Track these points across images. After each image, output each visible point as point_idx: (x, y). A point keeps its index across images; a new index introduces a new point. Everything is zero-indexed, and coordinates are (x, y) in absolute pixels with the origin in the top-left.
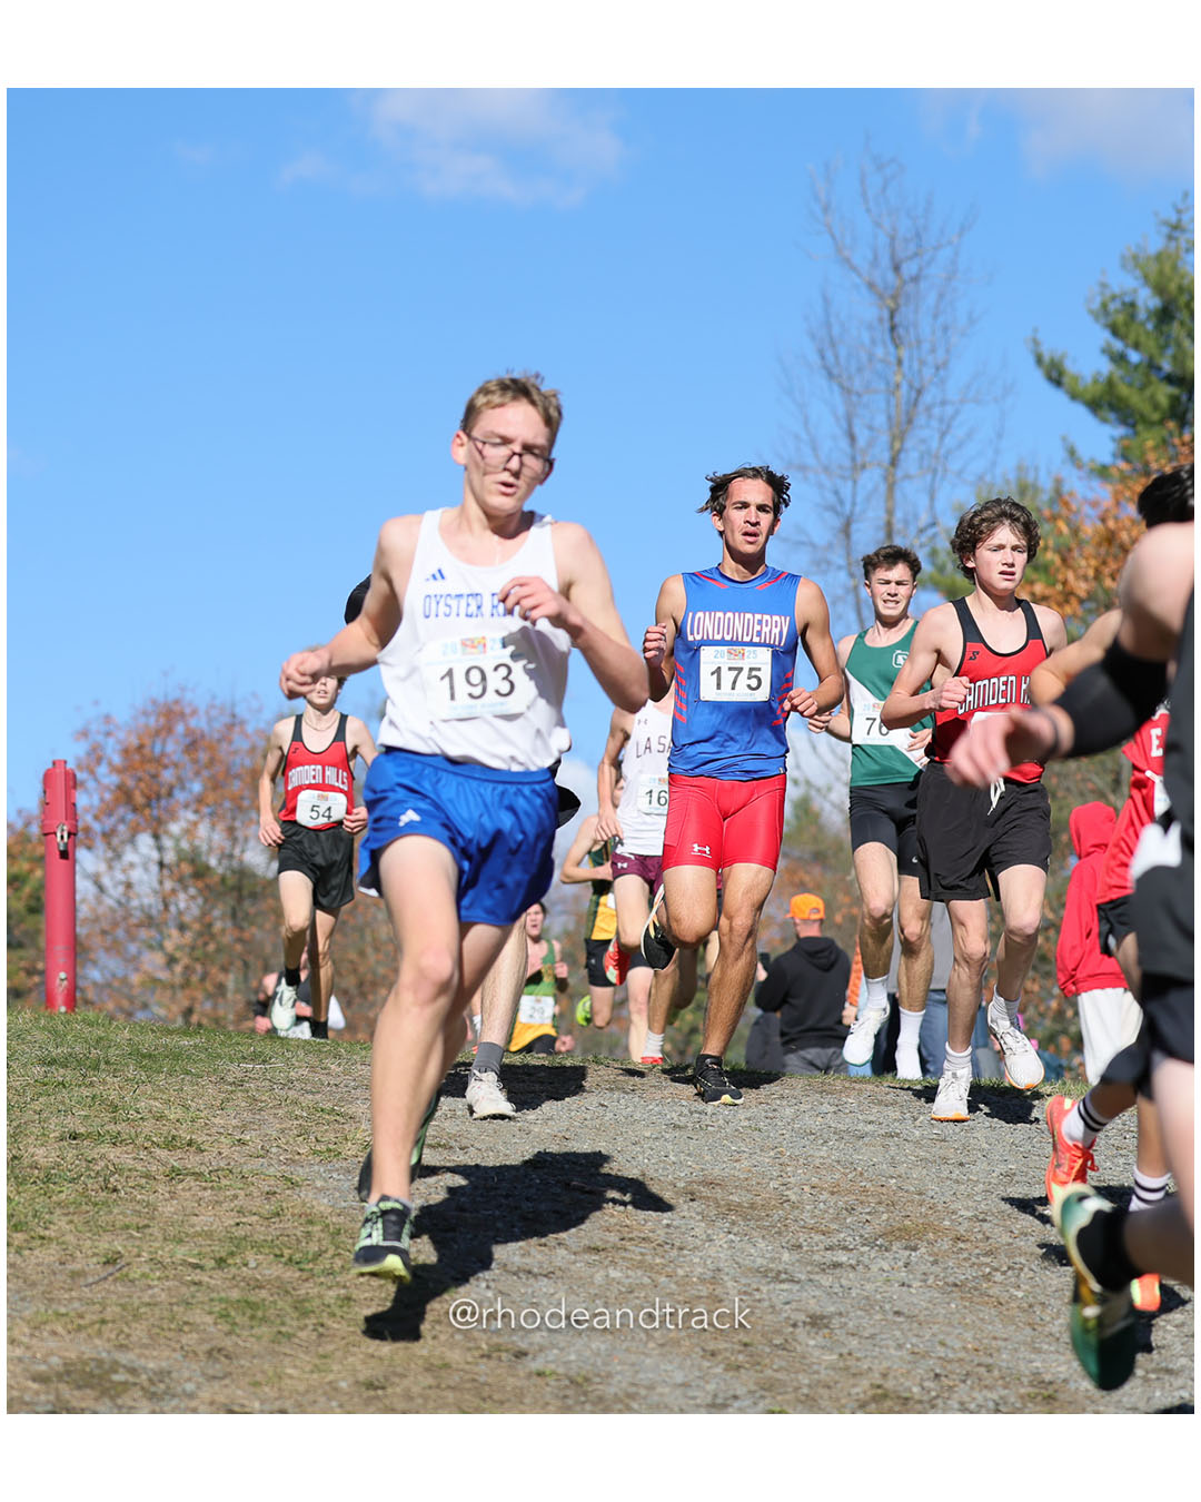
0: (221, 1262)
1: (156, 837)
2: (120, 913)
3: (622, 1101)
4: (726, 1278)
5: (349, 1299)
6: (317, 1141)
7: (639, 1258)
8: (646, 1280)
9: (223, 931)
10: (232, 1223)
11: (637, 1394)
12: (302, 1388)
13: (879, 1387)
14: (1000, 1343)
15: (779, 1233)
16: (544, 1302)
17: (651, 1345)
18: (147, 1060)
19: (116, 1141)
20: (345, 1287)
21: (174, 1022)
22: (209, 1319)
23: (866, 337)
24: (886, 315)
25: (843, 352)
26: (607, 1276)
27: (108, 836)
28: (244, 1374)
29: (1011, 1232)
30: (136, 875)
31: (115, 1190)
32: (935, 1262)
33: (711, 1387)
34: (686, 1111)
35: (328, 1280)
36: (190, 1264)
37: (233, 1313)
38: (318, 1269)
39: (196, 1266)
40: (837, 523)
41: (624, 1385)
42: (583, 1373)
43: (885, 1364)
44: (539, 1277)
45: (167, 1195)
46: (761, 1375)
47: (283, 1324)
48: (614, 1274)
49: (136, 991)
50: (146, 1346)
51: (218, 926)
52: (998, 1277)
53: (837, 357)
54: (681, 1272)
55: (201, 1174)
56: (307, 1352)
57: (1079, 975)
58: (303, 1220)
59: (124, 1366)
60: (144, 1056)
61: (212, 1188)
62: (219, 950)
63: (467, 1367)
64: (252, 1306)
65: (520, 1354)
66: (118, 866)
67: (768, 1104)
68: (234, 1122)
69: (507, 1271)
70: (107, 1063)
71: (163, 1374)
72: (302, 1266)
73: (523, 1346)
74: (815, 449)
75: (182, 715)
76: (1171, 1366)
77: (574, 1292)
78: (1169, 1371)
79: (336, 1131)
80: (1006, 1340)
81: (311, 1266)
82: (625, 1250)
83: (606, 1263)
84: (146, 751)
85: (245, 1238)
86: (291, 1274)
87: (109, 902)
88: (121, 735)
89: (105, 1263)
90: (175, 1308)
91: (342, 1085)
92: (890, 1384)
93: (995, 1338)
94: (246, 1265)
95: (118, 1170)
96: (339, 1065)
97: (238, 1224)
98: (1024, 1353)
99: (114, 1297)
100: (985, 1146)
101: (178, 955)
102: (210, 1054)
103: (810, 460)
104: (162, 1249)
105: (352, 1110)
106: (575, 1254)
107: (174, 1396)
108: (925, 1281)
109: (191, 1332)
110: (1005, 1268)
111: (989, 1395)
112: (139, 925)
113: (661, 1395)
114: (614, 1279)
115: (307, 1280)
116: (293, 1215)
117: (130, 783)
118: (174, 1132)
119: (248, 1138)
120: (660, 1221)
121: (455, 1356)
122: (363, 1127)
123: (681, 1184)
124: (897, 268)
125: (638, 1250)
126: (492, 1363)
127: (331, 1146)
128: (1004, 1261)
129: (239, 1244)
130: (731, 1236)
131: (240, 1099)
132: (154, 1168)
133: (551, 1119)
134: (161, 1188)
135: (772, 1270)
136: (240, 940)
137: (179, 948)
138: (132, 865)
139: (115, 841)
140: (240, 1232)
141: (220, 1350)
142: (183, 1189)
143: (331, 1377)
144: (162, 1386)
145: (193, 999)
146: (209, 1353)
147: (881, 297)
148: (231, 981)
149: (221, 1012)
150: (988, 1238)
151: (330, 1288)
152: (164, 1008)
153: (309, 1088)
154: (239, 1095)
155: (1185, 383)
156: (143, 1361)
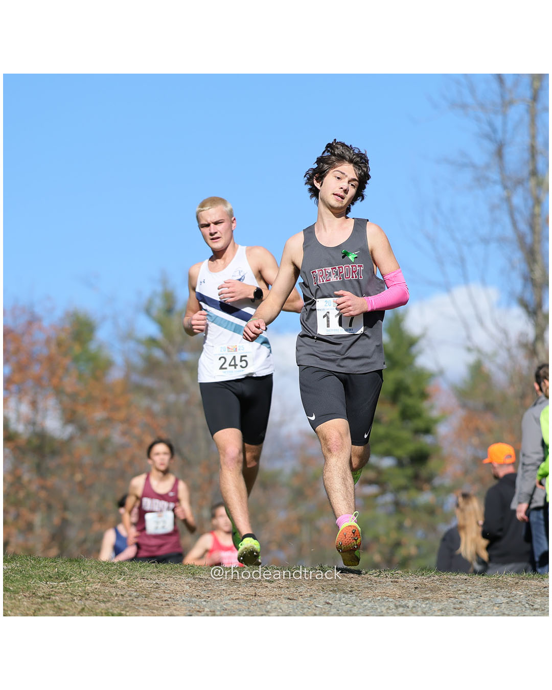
9: (30, 482)
34: (392, 606)
40: (491, 147)
51: (26, 477)
62: (28, 496)
67: (455, 598)
91: (127, 595)
96: (124, 580)
102: (24, 575)
103: (469, 100)
136: (43, 487)
148: (37, 519)
149: (31, 544)
153: (101, 598)
154: (48, 605)
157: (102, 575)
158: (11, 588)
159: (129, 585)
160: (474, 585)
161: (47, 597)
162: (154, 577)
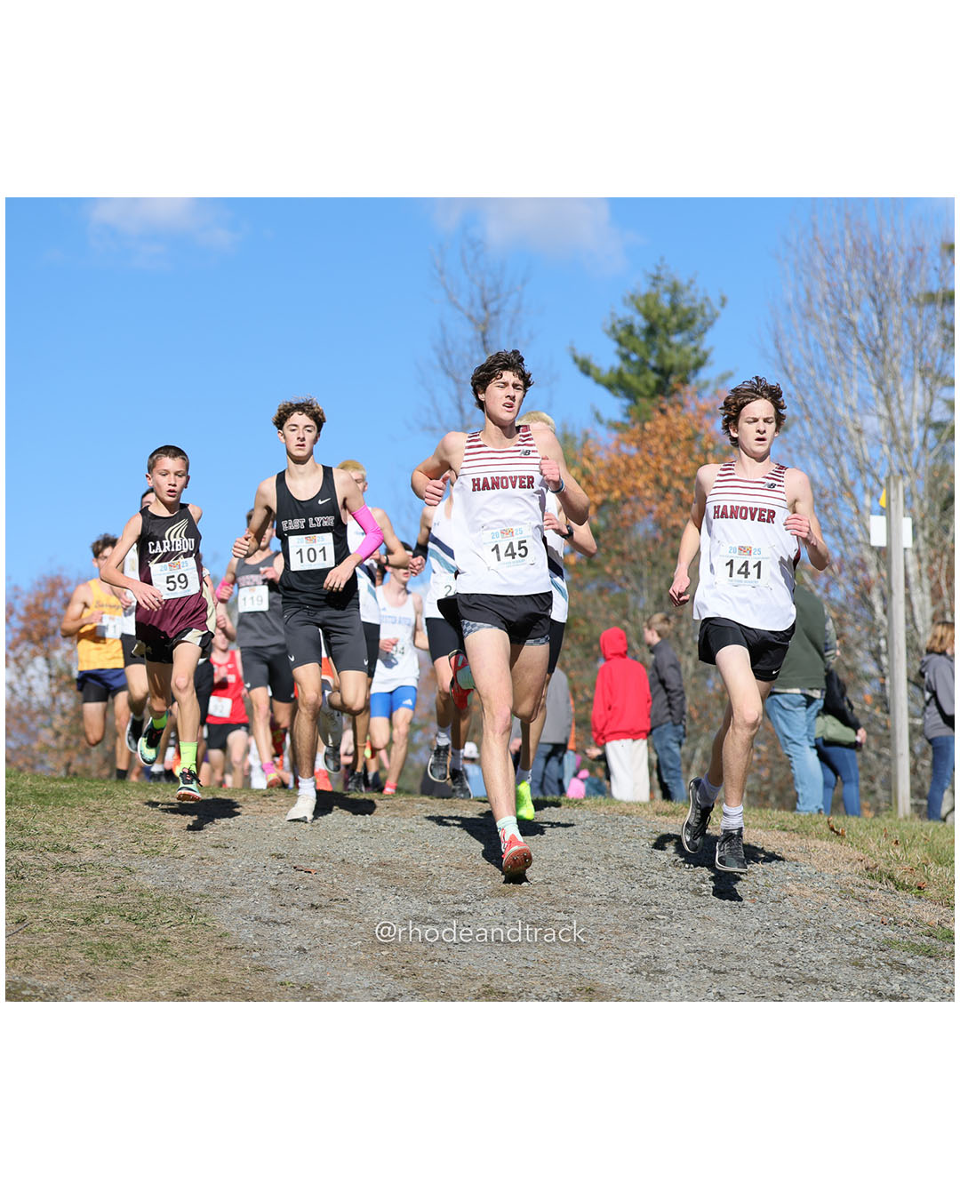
0: (87, 920)
1: (47, 659)
2: (25, 706)
5: (166, 941)
6: (145, 845)
7: (341, 911)
8: (346, 925)
10: (94, 896)
11: (341, 994)
13: (487, 986)
14: (560, 957)
15: (426, 894)
16: (284, 940)
17: (349, 964)
18: (41, 797)
19: (23, 848)
20: (163, 934)
21: (58, 772)
22: (81, 956)
23: (468, 349)
24: (479, 335)
25: (454, 358)
26: (322, 923)
28: (103, 988)
29: (566, 890)
30: (34, 683)
32: (520, 910)
33: (386, 989)
35: (152, 930)
36: (69, 922)
37: (95, 952)
38: (147, 923)
39: (72, 923)
41: (334, 988)
42: (309, 982)
43: (491, 973)
44: (282, 925)
45: (54, 881)
46: (416, 981)
47: (126, 957)
48: (326, 921)
49: (37, 752)
50: (42, 973)
53: (450, 360)
54: (366, 919)
55: (75, 867)
56: (141, 974)
57: (605, 732)
58: (136, 894)
59: (29, 985)
60: (39, 795)
61: (82, 875)
63: (239, 980)
64: (108, 947)
65: (270, 972)
66: (24, 677)
68: (95, 834)
69: (263, 922)
70: (17, 800)
71: (53, 990)
72: (137, 922)
73: (272, 967)
74: (439, 417)
75: (61, 585)
77: (302, 933)
78: (661, 972)
79: (157, 838)
80: (563, 955)
81: (142, 921)
82: (333, 907)
83: (322, 914)
84: (40, 608)
85: (102, 906)
86: (130, 927)
87: (18, 699)
88: (25, 597)
89: (17, 923)
90: (60, 949)
92: (494, 985)
93: (557, 955)
94: (103, 922)
95: (24, 866)
96: (158, 798)
97: (98, 897)
98: (575, 963)
99: (23, 943)
101: (62, 731)
102: (79, 793)
103: (437, 424)
104: (51, 913)
105: (167, 826)
106: (303, 910)
108: (515, 921)
109: (69, 963)
111: (554, 990)
112: (38, 713)
113: (356, 994)
114: (326, 925)
115: (140, 930)
116: (131, 891)
117: (30, 626)
118: (59, 843)
119: (103, 844)
120: (354, 889)
121: (231, 974)
122: (173, 835)
123: (366, 866)
124: (485, 307)
125: (340, 907)
126: (254, 977)
127: (154, 848)
129: (98, 909)
130: (397, 897)
131: (98, 821)
132: (46, 864)
134: (50, 876)
137: (62, 726)
138: (33, 677)
139: (21, 662)
140: (99, 902)
141: (87, 974)
142: (64, 877)
143: (156, 989)
145: (71, 758)
146: (81, 976)
147: (477, 325)
149: (88, 764)
151: (154, 935)
152: (53, 763)
154: (98, 818)
155: (664, 372)
156: (41, 982)
160: (433, 805)
161: (97, 810)
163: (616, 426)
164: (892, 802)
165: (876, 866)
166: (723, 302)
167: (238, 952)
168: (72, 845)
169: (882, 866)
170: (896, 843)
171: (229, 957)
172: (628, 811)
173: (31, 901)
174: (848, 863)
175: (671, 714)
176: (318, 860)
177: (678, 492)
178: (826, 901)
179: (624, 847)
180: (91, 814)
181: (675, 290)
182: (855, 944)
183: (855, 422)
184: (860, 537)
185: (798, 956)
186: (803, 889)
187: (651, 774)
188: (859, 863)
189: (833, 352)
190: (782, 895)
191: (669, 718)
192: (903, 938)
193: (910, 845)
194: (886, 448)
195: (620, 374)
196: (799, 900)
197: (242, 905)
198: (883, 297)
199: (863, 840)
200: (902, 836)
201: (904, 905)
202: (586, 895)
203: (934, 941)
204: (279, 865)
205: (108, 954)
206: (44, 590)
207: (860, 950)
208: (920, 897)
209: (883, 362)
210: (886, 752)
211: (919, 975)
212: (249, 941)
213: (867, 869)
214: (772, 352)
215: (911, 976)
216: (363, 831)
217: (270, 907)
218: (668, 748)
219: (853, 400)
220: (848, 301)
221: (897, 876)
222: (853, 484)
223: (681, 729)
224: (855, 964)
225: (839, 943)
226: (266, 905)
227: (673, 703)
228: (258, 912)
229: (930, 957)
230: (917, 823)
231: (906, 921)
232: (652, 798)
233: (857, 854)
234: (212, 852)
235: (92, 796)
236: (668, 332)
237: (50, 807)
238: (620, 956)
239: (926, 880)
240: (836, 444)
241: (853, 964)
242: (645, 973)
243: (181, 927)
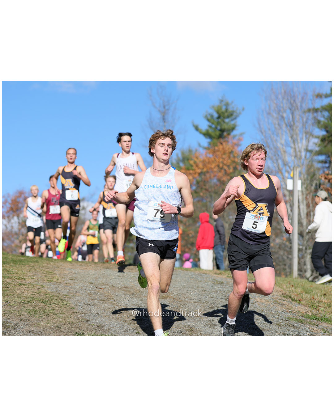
0: (29, 302)
1: (18, 217)
3: (109, 271)
4: (128, 306)
5: (54, 309)
6: (48, 278)
7: (111, 302)
8: (112, 306)
10: (31, 294)
11: (110, 329)
12: (44, 327)
15: (139, 297)
16: (92, 311)
17: (113, 319)
18: (15, 262)
19: (8, 278)
20: (53, 307)
22: (26, 313)
23: (158, 121)
24: (162, 117)
26: (105, 305)
27: (8, 217)
28: (33, 324)
29: (184, 297)
30: (14, 225)
31: (8, 288)
33: (125, 328)
35: (49, 306)
36: (22, 302)
37: (31, 312)
38: (48, 304)
39: (24, 303)
41: (108, 327)
42: (100, 325)
44: (92, 306)
45: (18, 289)
46: (135, 325)
47: (41, 315)
48: (106, 305)
50: (13, 319)
52: (182, 306)
54: (119, 305)
55: (25, 285)
56: (45, 320)
58: (45, 294)
59: (9, 322)
60: (14, 261)
61: (27, 287)
63: (77, 323)
64: (35, 311)
65: (87, 321)
68: (32, 274)
69: (85, 305)
71: (17, 324)
72: (45, 303)
73: (88, 319)
76: (215, 324)
77: (98, 309)
78: (215, 325)
79: (52, 276)
81: (46, 303)
82: (109, 300)
83: (105, 303)
84: (16, 200)
85: (33, 297)
86: (42, 304)
89: (6, 302)
90: (19, 311)
94: (34, 303)
95: (9, 284)
97: (32, 295)
99: (7, 309)
100: (180, 280)
104: (17, 299)
105: (55, 272)
106: (99, 301)
107: (19, 328)
109: (22, 316)
110: (183, 305)
111: (179, 330)
112: (14, 234)
113: (115, 329)
114: (106, 306)
115: (45, 306)
116: (43, 293)
117: (13, 206)
118: (20, 277)
119: (34, 277)
120: (115, 295)
121: (74, 321)
122: (57, 275)
123: (120, 288)
124: (164, 107)
125: (111, 300)
126: (82, 323)
127: (51, 279)
128: (182, 303)
129: (32, 298)
130: (129, 298)
131: (33, 270)
132: (16, 283)
133: (94, 274)
134: (17, 287)
135: (137, 305)
138: (13, 223)
140: (32, 296)
141: (28, 319)
142: (21, 288)
143: (50, 325)
144: (17, 326)
146: (26, 320)
147: (161, 113)
150: (180, 299)
153: (47, 268)
155: (222, 131)
156: (13, 321)
157: (47, 262)
158: (24, 264)
159: (54, 265)
161: (33, 267)
162: (61, 263)
163: (205, 148)
164: (291, 273)
165: (286, 293)
166: (243, 109)
167: (77, 314)
168: (24, 277)
169: (288, 293)
170: (292, 286)
171: (74, 315)
172: (206, 272)
173: (10, 295)
174: (277, 292)
175: (220, 242)
176: (104, 285)
177: (225, 170)
178: (269, 304)
179: (204, 284)
180: (31, 268)
181: (227, 105)
182: (278, 318)
183: (283, 149)
184: (284, 186)
185: (259, 321)
186: (262, 300)
187: (213, 261)
188: (280, 292)
189: (277, 126)
190: (255, 302)
191: (219, 243)
192: (294, 317)
193: (297, 287)
194: (293, 158)
195: (207, 131)
196: (260, 303)
197: (79, 299)
198: (293, 109)
199: (281, 285)
200: (295, 284)
201: (294, 306)
202: (191, 299)
203: (304, 318)
204: (91, 286)
205: (35, 313)
206: (18, 195)
207: (280, 320)
208: (299, 304)
209: (293, 130)
210: (290, 256)
211: (298, 329)
212: (81, 310)
213: (283, 294)
214: (257, 125)
215: (296, 329)
216: (119, 276)
217: (88, 300)
218: (219, 253)
219: (283, 142)
220: (282, 110)
221: (292, 297)
222: (282, 169)
223: (223, 247)
224: (278, 325)
225: (273, 318)
226: (87, 299)
227: (222, 238)
228: (84, 301)
229: (302, 323)
230: (299, 280)
231: (294, 312)
232: (213, 269)
233: (280, 289)
234: (70, 281)
235: (31, 262)
236: (224, 118)
237: (18, 265)
238: (201, 320)
239: (301, 298)
240: (277, 156)
241: (277, 325)
242: (209, 325)
243: (59, 305)
